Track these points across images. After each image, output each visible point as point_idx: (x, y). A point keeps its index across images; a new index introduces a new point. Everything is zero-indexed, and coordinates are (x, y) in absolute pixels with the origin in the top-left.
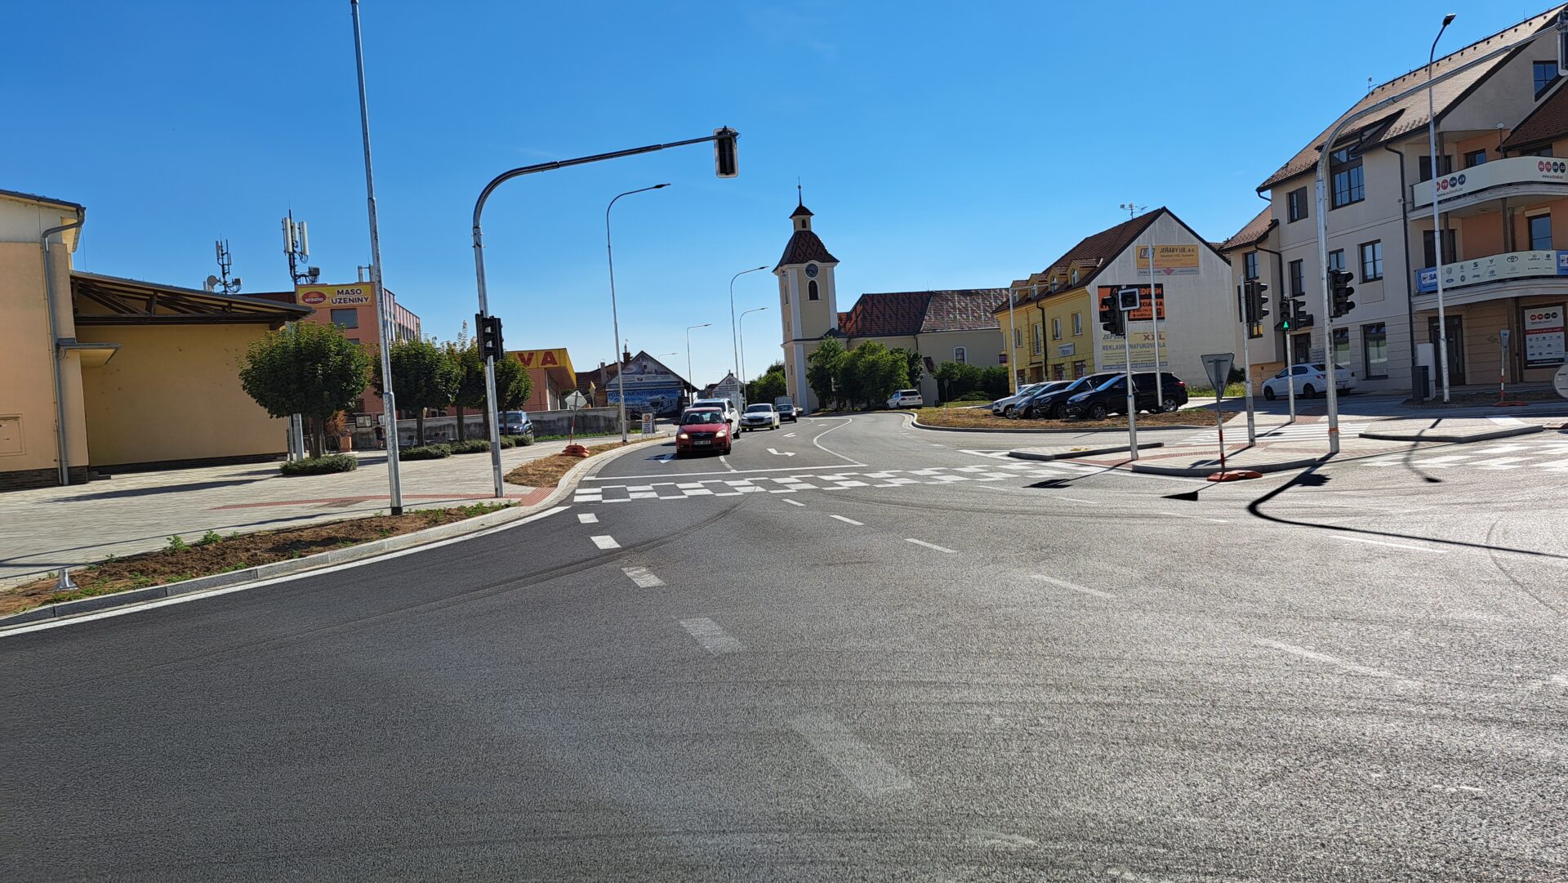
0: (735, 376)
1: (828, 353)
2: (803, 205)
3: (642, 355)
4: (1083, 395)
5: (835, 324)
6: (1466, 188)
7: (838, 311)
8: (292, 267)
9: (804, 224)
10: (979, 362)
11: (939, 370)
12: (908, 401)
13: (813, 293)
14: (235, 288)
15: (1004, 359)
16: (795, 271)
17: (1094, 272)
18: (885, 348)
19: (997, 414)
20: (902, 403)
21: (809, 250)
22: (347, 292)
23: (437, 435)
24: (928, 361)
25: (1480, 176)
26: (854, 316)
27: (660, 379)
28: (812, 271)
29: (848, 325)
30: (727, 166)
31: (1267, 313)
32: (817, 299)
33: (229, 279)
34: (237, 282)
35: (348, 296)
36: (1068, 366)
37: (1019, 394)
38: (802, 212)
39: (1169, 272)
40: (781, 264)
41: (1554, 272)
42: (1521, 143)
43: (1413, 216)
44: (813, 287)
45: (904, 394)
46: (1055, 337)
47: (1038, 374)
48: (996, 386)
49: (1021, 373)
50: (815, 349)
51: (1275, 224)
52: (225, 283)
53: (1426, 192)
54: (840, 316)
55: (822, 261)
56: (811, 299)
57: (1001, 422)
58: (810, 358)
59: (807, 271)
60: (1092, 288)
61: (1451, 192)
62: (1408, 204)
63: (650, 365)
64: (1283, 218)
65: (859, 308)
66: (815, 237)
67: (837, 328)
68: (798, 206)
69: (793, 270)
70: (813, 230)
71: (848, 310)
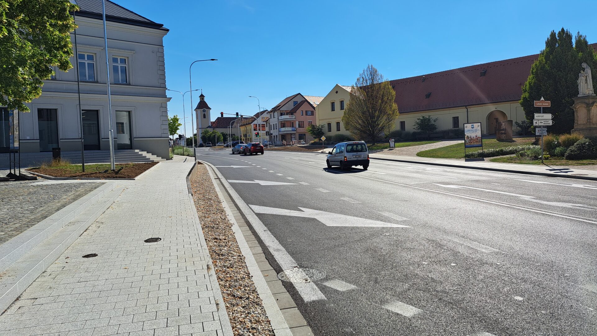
0: (185, 136)
1: (206, 132)
2: (203, 94)
6: (284, 118)
7: (211, 121)
9: (203, 99)
13: (204, 116)
15: (241, 136)
18: (219, 131)
21: (204, 106)
29: (214, 125)
32: (205, 118)
38: (202, 96)
40: (196, 109)
41: (291, 130)
43: (279, 121)
46: (248, 133)
49: (243, 139)
50: (203, 130)
53: (281, 118)
55: (207, 109)
58: (202, 134)
59: (203, 111)
60: (252, 124)
62: (278, 119)
65: (217, 121)
67: (211, 126)
68: (201, 94)
69: (199, 111)
70: (205, 101)
71: (214, 121)
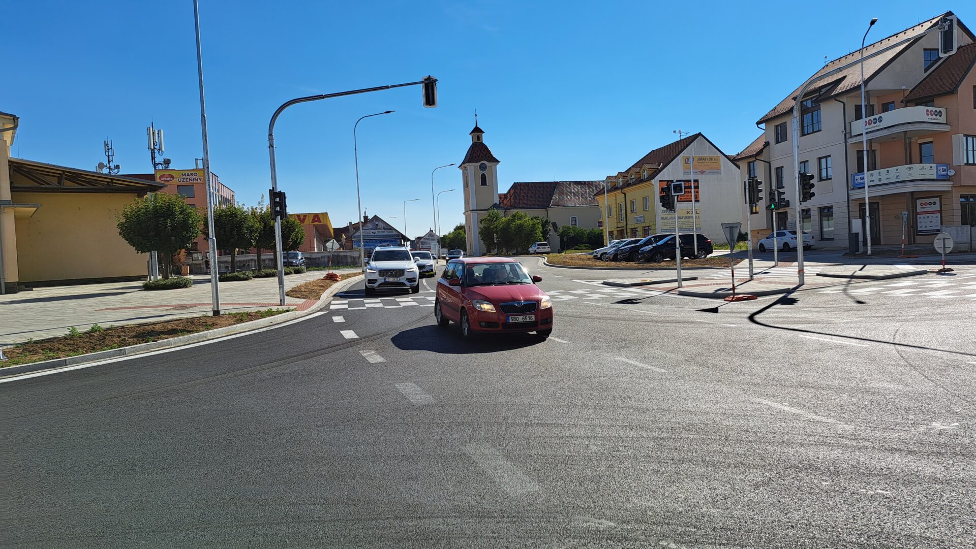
0: (434, 232)
1: (493, 219)
2: (478, 126)
3: (376, 217)
4: (649, 247)
5: (497, 201)
6: (883, 124)
7: (500, 192)
8: (153, 158)
9: (479, 138)
10: (586, 226)
11: (561, 230)
12: (542, 249)
13: (484, 181)
14: (116, 170)
15: (601, 224)
16: (472, 167)
17: (657, 172)
18: (528, 216)
19: (596, 258)
20: (538, 250)
21: (481, 154)
22: (188, 175)
23: (244, 266)
24: (554, 225)
25: (892, 117)
26: (509, 196)
27: (386, 233)
28: (483, 167)
29: (505, 201)
30: (430, 100)
31: (761, 198)
32: (486, 185)
33: (112, 165)
34: (117, 167)
35: (188, 177)
36: (640, 229)
37: (610, 246)
38: (477, 131)
39: (702, 172)
40: (464, 163)
41: (935, 177)
42: (916, 98)
43: (850, 141)
44: (483, 177)
45: (539, 245)
46: (632, 211)
47: (621, 234)
48: (596, 241)
49: (611, 233)
50: (484, 214)
51: (767, 144)
52: (109, 168)
53: (859, 126)
54: (500, 195)
55: (489, 161)
56: (482, 185)
57: (598, 263)
58: (481, 222)
59: (480, 167)
60: (655, 181)
61: (873, 127)
62: (847, 134)
63: (381, 225)
64: (772, 141)
65: (512, 192)
66: (486, 147)
67: (498, 203)
68: (475, 126)
69: (471, 167)
70: (484, 142)
71: (505, 192)
